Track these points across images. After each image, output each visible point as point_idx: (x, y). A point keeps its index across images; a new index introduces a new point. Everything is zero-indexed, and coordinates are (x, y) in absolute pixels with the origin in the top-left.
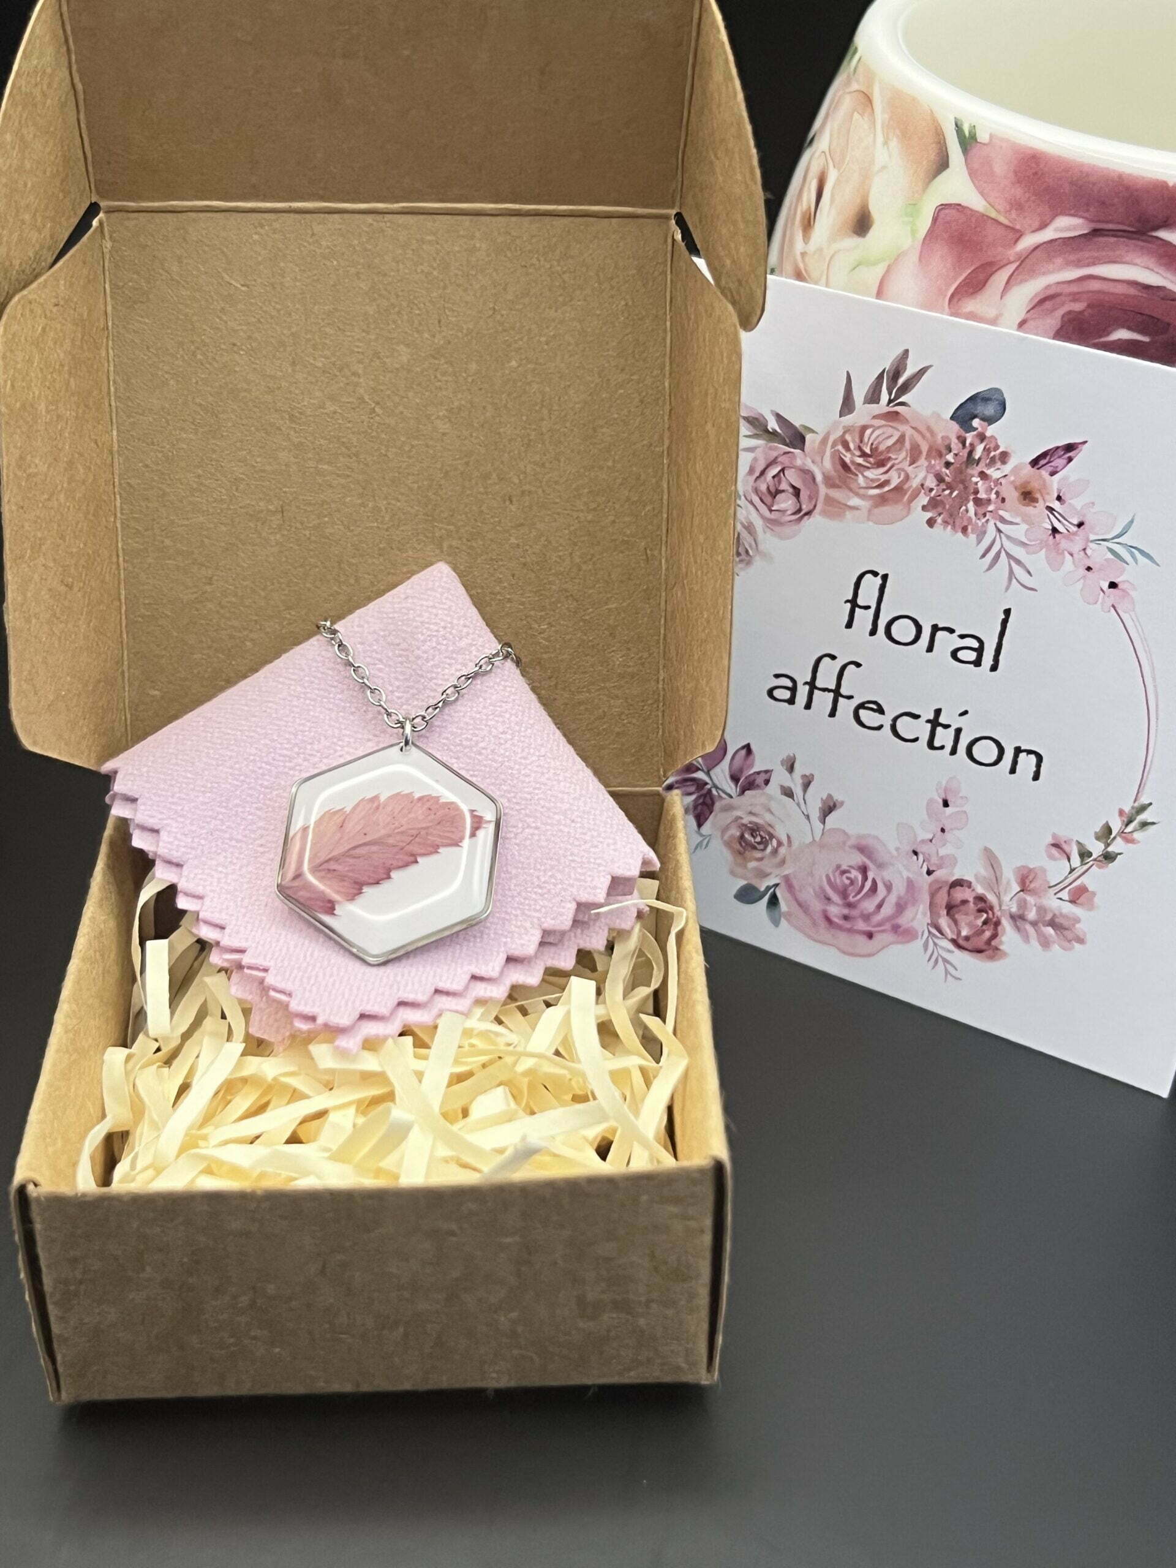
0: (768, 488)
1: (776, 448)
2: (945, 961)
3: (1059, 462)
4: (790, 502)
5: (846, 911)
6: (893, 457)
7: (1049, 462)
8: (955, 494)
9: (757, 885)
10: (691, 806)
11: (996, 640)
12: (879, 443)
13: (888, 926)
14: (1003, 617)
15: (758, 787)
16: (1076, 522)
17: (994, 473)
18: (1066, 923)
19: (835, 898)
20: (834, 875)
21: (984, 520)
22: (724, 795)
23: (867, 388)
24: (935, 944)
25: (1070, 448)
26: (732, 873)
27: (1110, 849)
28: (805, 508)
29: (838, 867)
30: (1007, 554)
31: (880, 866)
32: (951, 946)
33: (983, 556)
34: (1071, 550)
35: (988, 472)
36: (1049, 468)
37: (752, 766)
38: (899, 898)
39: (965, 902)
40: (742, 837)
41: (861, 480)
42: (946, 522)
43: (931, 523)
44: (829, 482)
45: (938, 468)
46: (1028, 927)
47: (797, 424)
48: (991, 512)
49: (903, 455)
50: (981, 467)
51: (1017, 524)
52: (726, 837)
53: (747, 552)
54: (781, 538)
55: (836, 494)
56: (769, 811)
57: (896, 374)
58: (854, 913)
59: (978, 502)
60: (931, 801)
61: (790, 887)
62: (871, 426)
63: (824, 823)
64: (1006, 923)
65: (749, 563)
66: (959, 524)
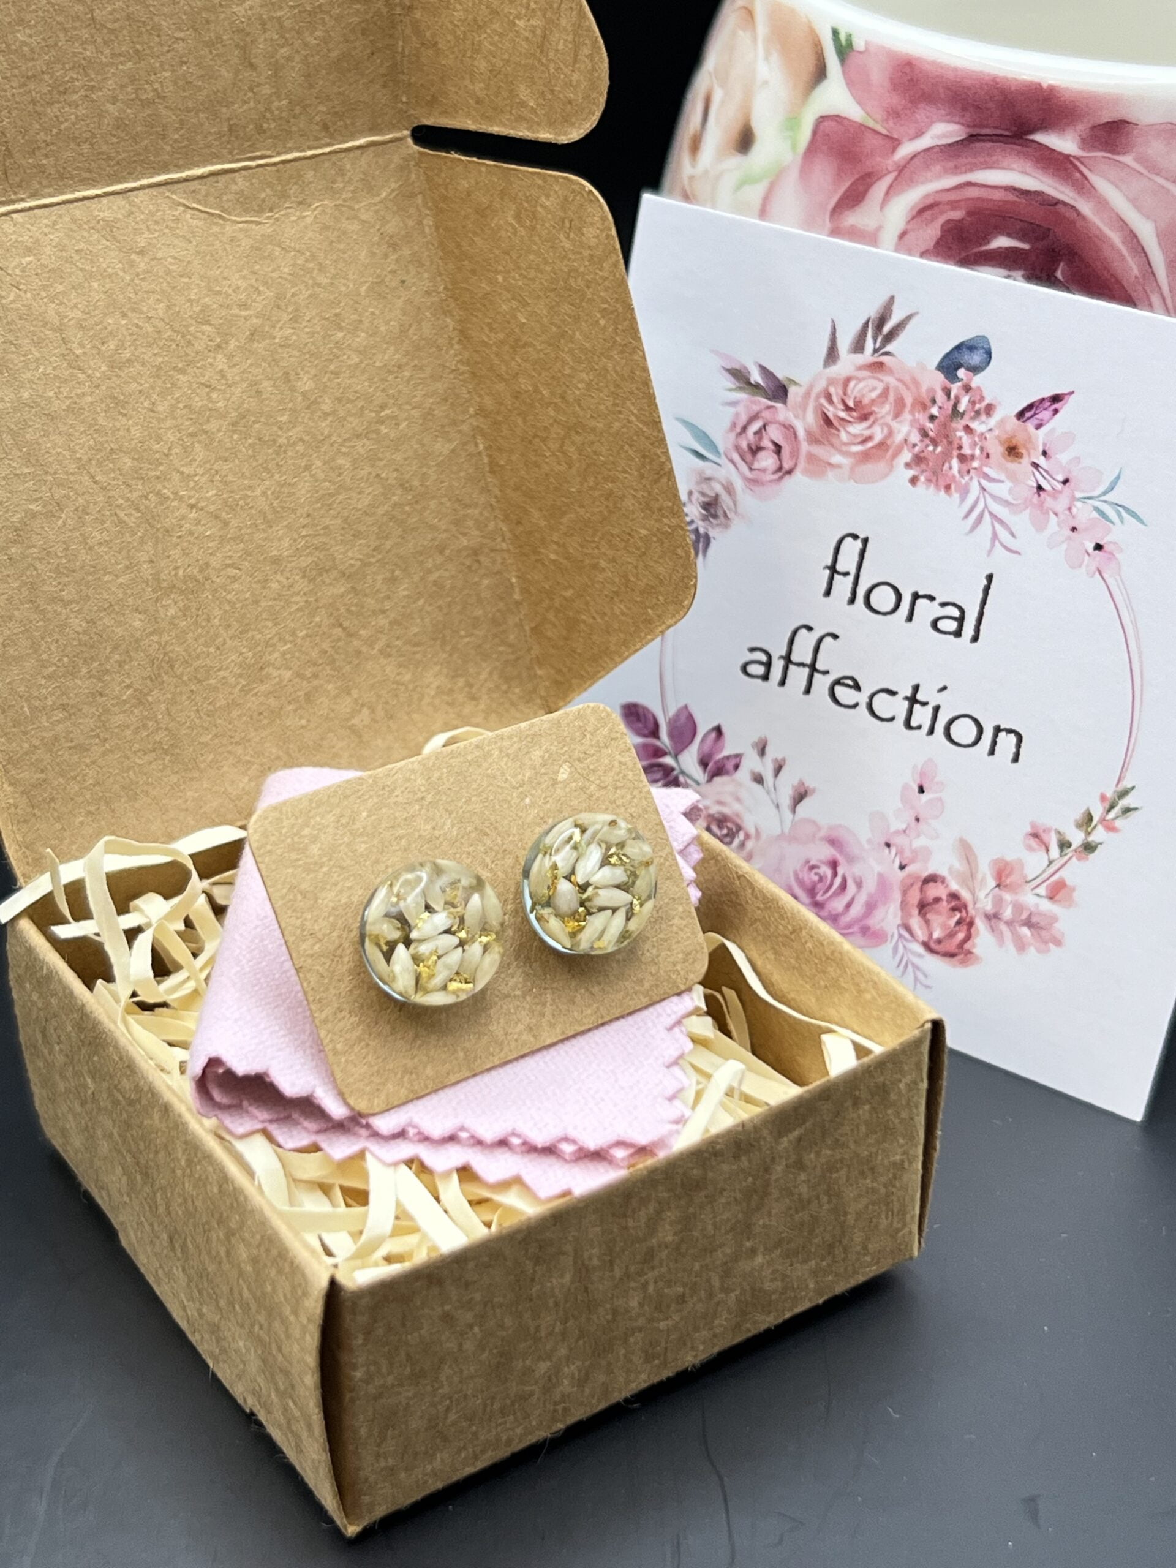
0: (750, 447)
1: (759, 403)
2: (915, 966)
3: (1044, 415)
4: (771, 460)
6: (875, 409)
7: (1035, 414)
8: (939, 449)
11: (978, 609)
12: (864, 395)
13: (856, 928)
14: (986, 582)
15: (728, 773)
16: (1061, 478)
17: (978, 427)
18: (1042, 922)
19: (803, 896)
20: (802, 871)
21: (967, 478)
22: (689, 781)
23: (852, 335)
24: (905, 948)
25: (1056, 399)
27: (1090, 839)
28: (786, 467)
29: (808, 861)
30: (991, 514)
31: (851, 861)
32: (921, 950)
33: (964, 518)
34: (1056, 508)
35: (973, 425)
36: (1034, 421)
37: (722, 749)
38: (869, 896)
39: (938, 900)
41: (842, 435)
42: (929, 481)
43: (914, 481)
44: (811, 438)
45: (921, 422)
46: (1004, 927)
47: (781, 376)
48: (975, 469)
49: (887, 408)
50: (966, 420)
51: (1002, 482)
53: (725, 515)
54: (760, 498)
55: (818, 451)
56: (738, 799)
57: (882, 321)
59: (962, 458)
60: (906, 787)
62: (856, 378)
63: (794, 812)
64: (980, 923)
65: (726, 528)
66: (942, 483)
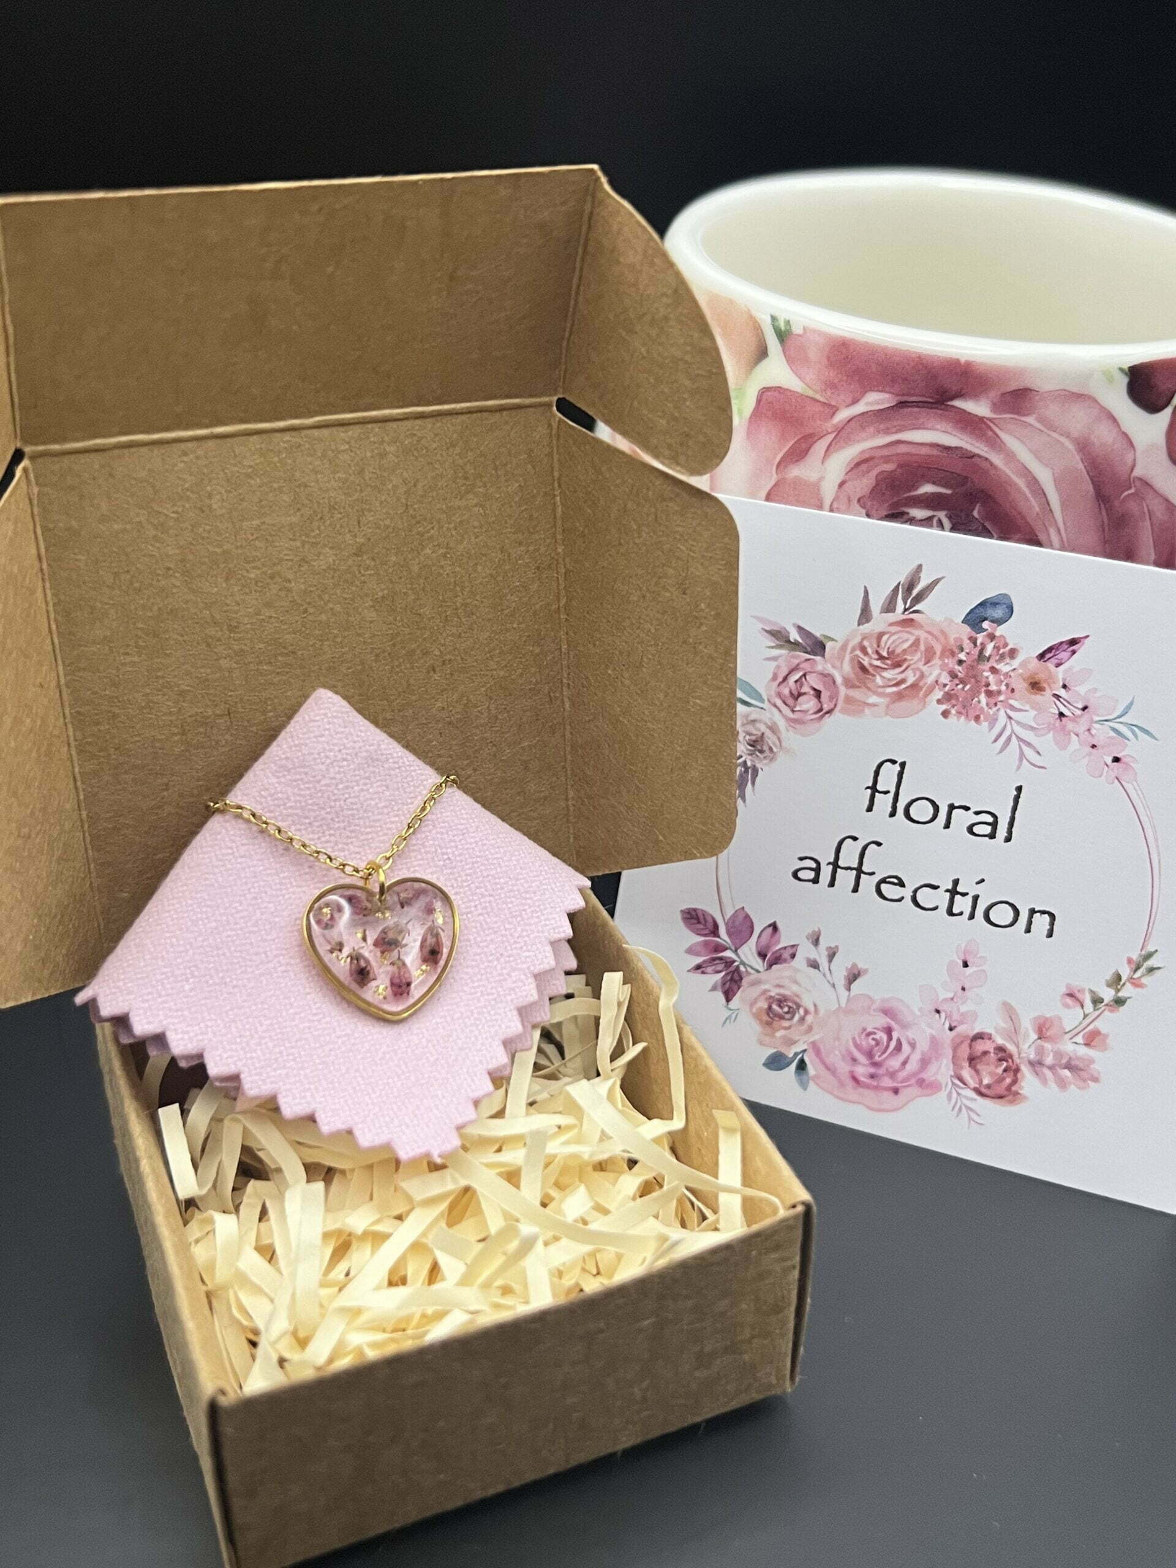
0: (791, 693)
1: (798, 657)
2: (969, 1108)
3: (1063, 655)
4: (812, 703)
5: (872, 1070)
6: (909, 657)
7: (1055, 655)
8: (968, 687)
9: (786, 1053)
10: (719, 983)
11: (1009, 814)
12: (896, 647)
13: (913, 1081)
14: (1015, 793)
15: (785, 961)
16: (1080, 706)
17: (1003, 667)
18: (1081, 1065)
19: (862, 1059)
20: (860, 1037)
21: (995, 709)
22: (749, 970)
23: (884, 598)
24: (959, 1094)
25: (1073, 642)
26: (761, 1043)
27: (1120, 994)
28: (826, 707)
29: (864, 1030)
30: (1018, 737)
31: (904, 1026)
32: (973, 1095)
33: (995, 741)
34: (1076, 730)
35: (998, 667)
36: (1054, 661)
37: (778, 942)
38: (923, 1054)
39: (985, 1053)
40: (770, 1007)
41: (879, 680)
42: (959, 713)
43: (945, 714)
44: (849, 684)
45: (951, 666)
46: (1048, 1073)
47: (818, 634)
48: (1001, 701)
49: (918, 655)
50: (992, 663)
51: (1026, 711)
52: (754, 1010)
53: (771, 749)
54: (803, 735)
55: (855, 694)
56: (796, 982)
57: (910, 585)
58: (881, 1071)
59: (989, 694)
60: (951, 963)
61: (818, 1052)
62: (888, 633)
63: (849, 989)
64: (1025, 1069)
65: (772, 760)
66: (972, 714)
